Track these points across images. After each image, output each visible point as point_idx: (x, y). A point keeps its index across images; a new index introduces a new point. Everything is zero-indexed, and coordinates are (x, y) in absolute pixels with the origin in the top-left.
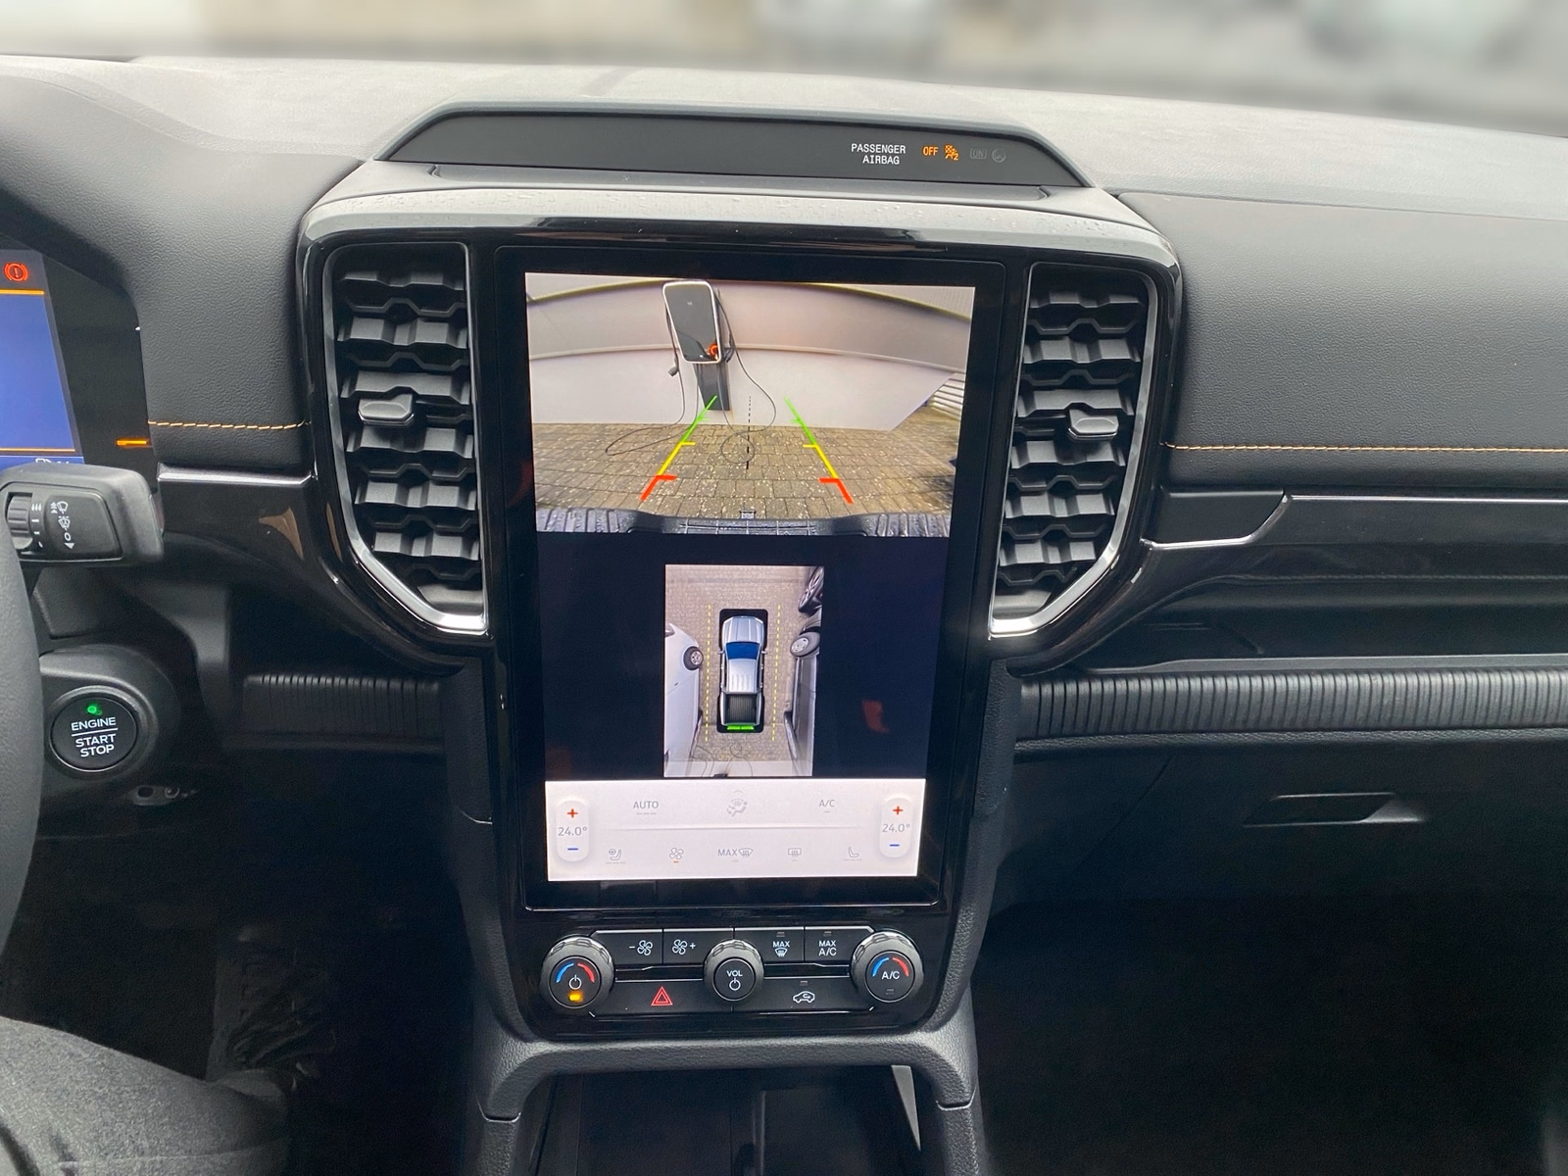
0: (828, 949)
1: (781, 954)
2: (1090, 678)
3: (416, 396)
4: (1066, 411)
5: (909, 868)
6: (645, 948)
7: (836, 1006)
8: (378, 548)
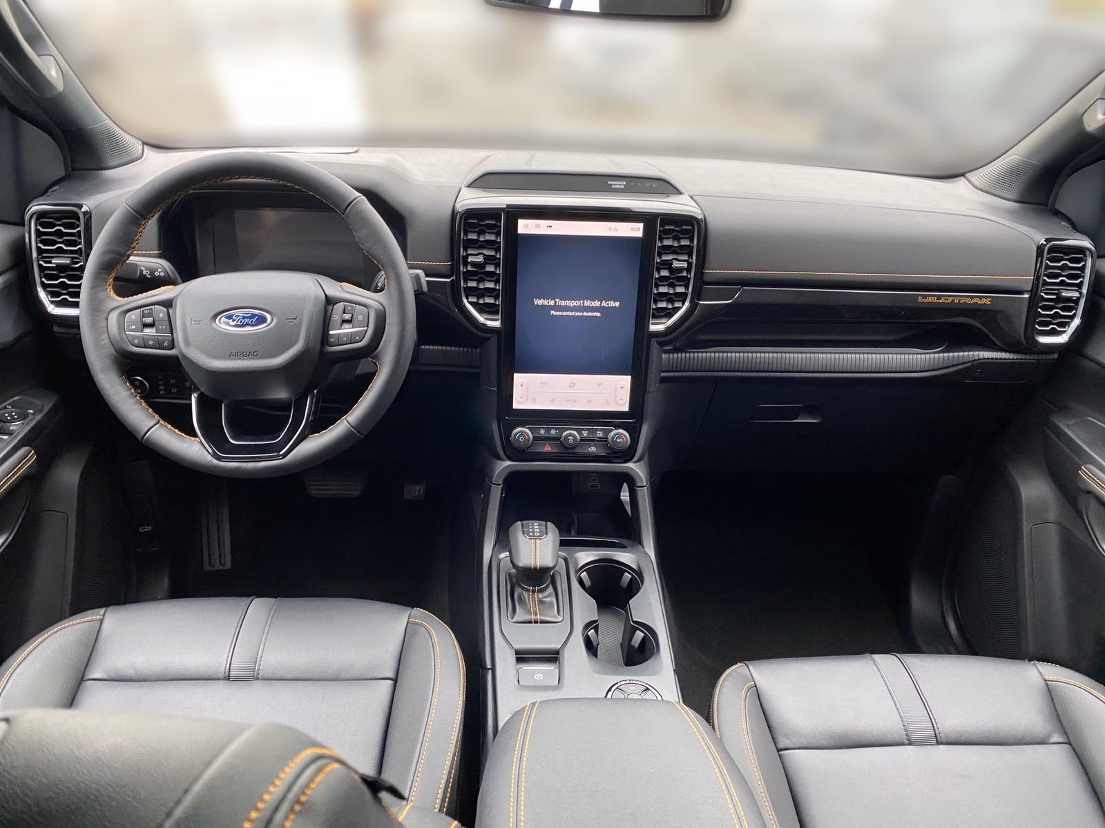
0: (600, 434)
1: (585, 435)
2: (686, 352)
3: (484, 255)
4: (672, 260)
5: (626, 408)
6: (542, 432)
7: (602, 452)
8: (470, 300)
